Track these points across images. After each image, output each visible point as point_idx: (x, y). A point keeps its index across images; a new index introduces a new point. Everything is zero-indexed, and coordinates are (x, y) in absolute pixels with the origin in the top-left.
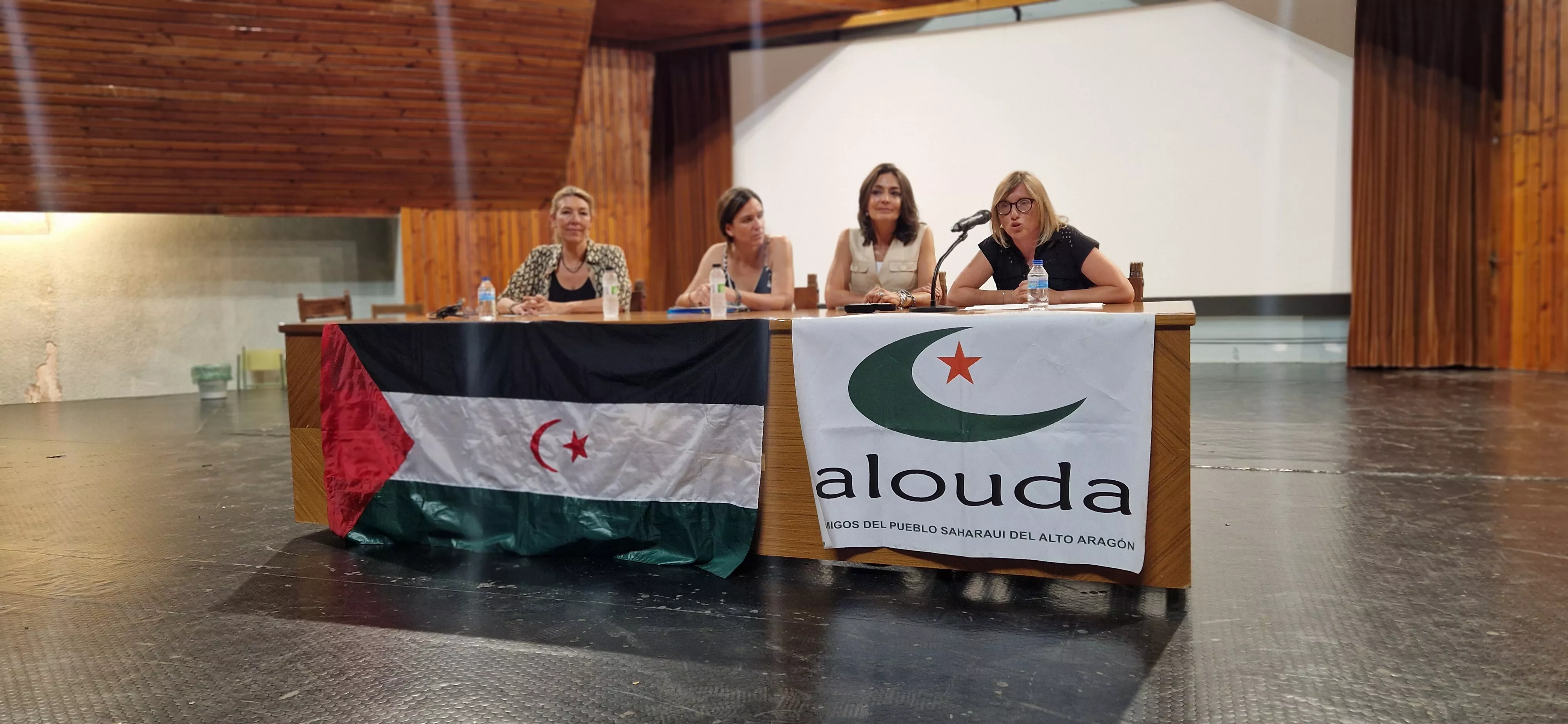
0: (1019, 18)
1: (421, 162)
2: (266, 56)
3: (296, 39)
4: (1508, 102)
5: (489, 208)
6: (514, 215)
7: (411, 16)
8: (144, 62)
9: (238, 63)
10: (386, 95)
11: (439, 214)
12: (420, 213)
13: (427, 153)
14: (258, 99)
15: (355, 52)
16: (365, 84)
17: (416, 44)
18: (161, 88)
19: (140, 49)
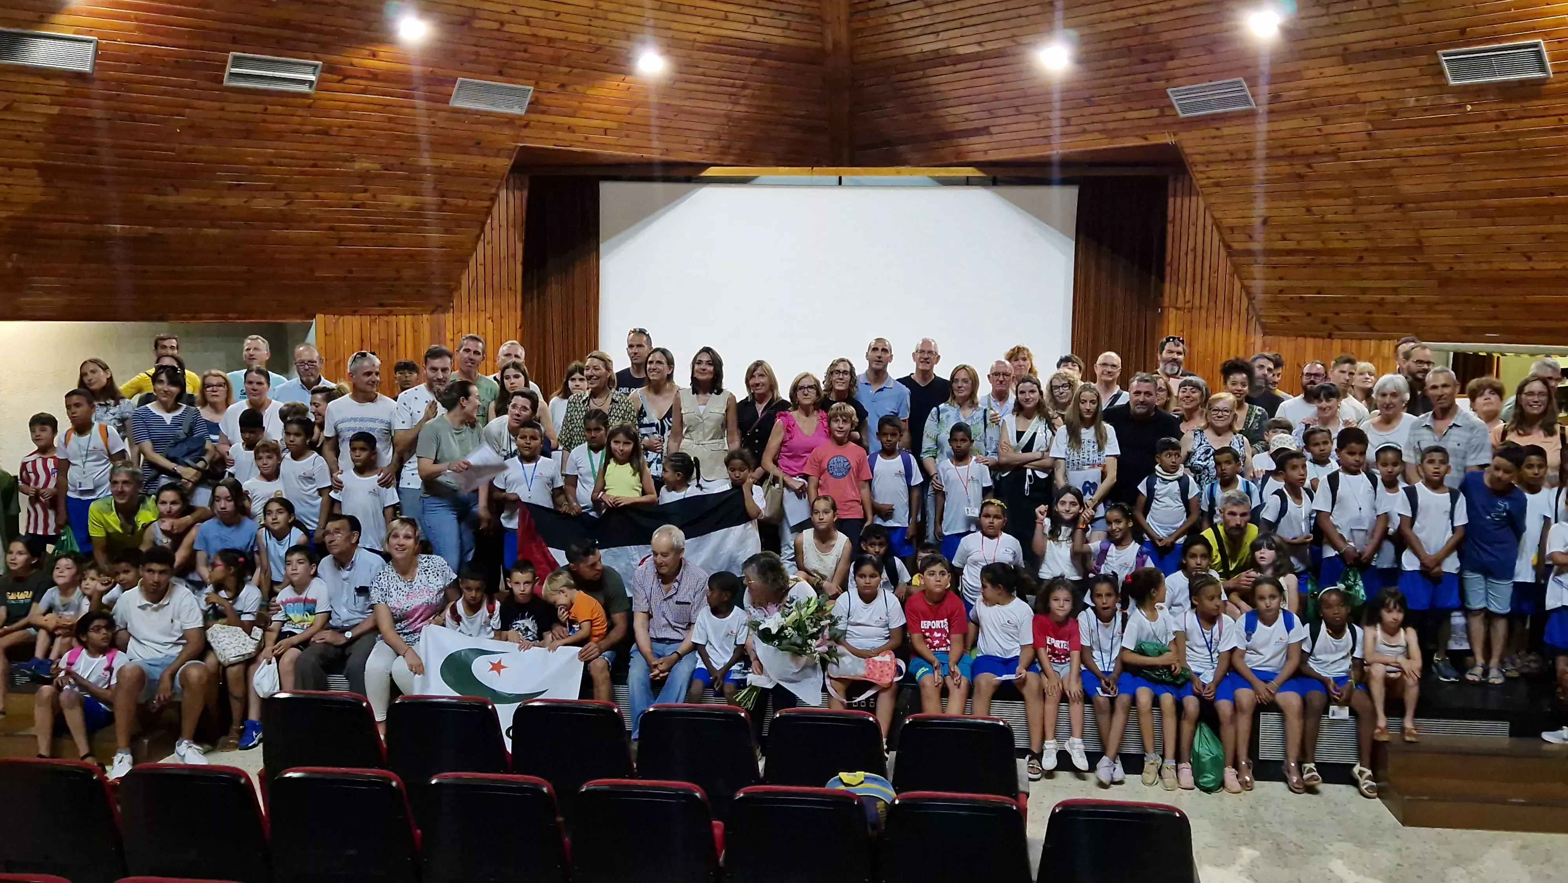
0: (840, 183)
1: (345, 279)
2: (246, 202)
3: (274, 189)
4: (1167, 285)
5: (390, 313)
6: (409, 317)
7: (368, 171)
8: (150, 208)
9: (224, 207)
10: (332, 228)
11: (348, 318)
12: (331, 318)
13: (351, 272)
14: (228, 232)
15: (317, 197)
16: (320, 221)
17: (365, 191)
18: (155, 226)
19: (151, 198)
